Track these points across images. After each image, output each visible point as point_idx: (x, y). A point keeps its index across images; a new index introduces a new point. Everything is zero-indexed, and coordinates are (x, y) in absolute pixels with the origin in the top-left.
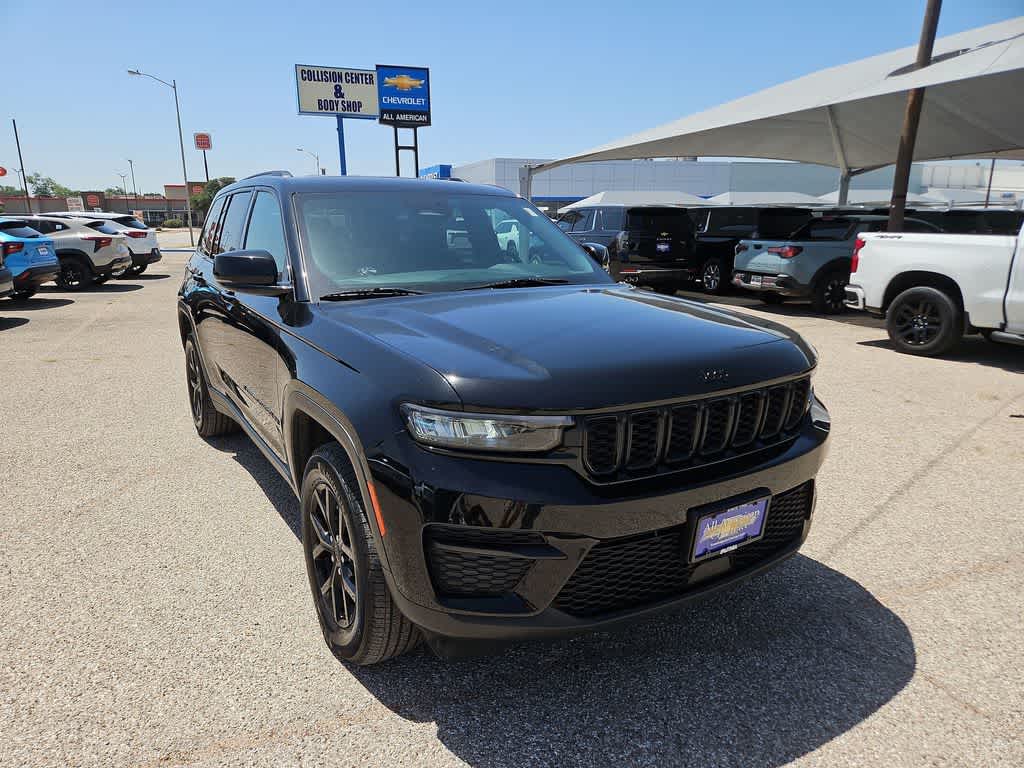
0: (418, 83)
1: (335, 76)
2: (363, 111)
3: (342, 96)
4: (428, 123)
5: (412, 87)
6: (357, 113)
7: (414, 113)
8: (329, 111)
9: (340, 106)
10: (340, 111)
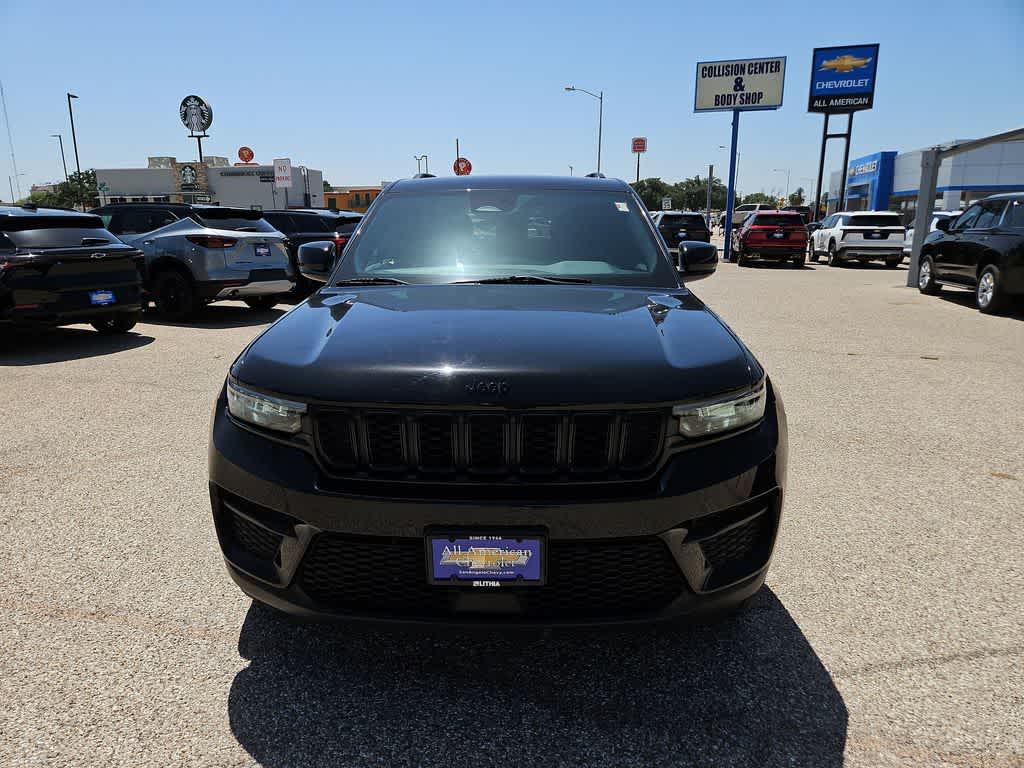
0: (859, 62)
1: (737, 69)
2: (762, 102)
3: (742, 89)
4: (869, 105)
5: (855, 68)
6: (756, 104)
7: (851, 96)
8: (720, 106)
9: (738, 99)
10: (738, 104)
